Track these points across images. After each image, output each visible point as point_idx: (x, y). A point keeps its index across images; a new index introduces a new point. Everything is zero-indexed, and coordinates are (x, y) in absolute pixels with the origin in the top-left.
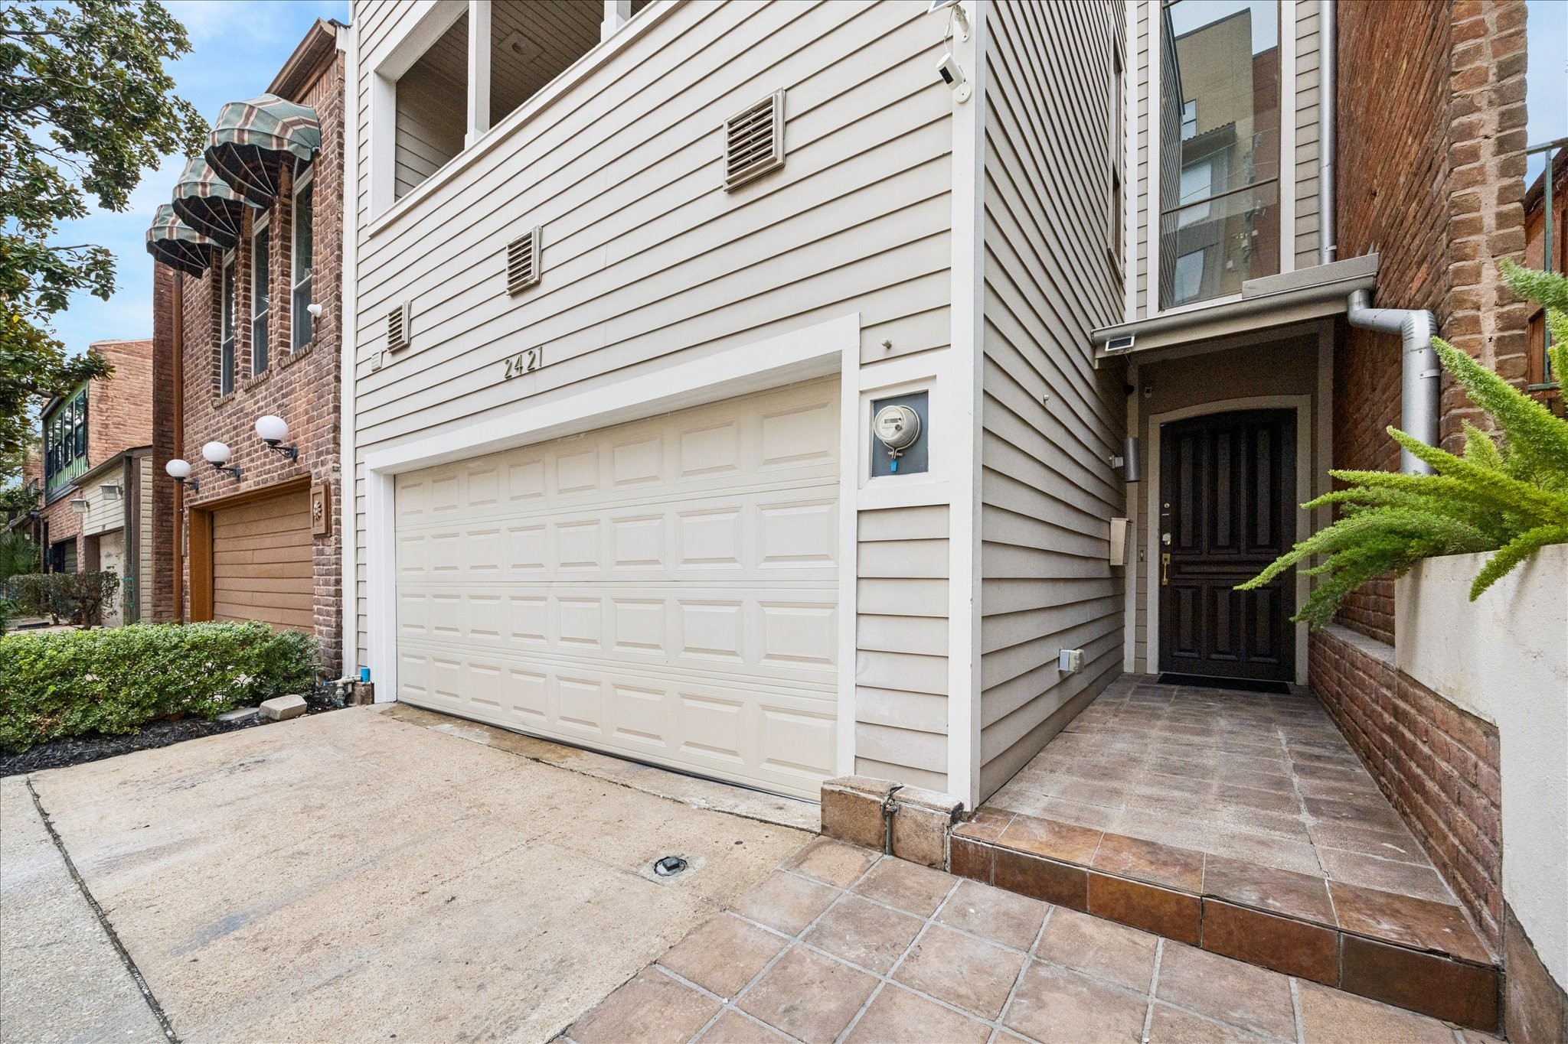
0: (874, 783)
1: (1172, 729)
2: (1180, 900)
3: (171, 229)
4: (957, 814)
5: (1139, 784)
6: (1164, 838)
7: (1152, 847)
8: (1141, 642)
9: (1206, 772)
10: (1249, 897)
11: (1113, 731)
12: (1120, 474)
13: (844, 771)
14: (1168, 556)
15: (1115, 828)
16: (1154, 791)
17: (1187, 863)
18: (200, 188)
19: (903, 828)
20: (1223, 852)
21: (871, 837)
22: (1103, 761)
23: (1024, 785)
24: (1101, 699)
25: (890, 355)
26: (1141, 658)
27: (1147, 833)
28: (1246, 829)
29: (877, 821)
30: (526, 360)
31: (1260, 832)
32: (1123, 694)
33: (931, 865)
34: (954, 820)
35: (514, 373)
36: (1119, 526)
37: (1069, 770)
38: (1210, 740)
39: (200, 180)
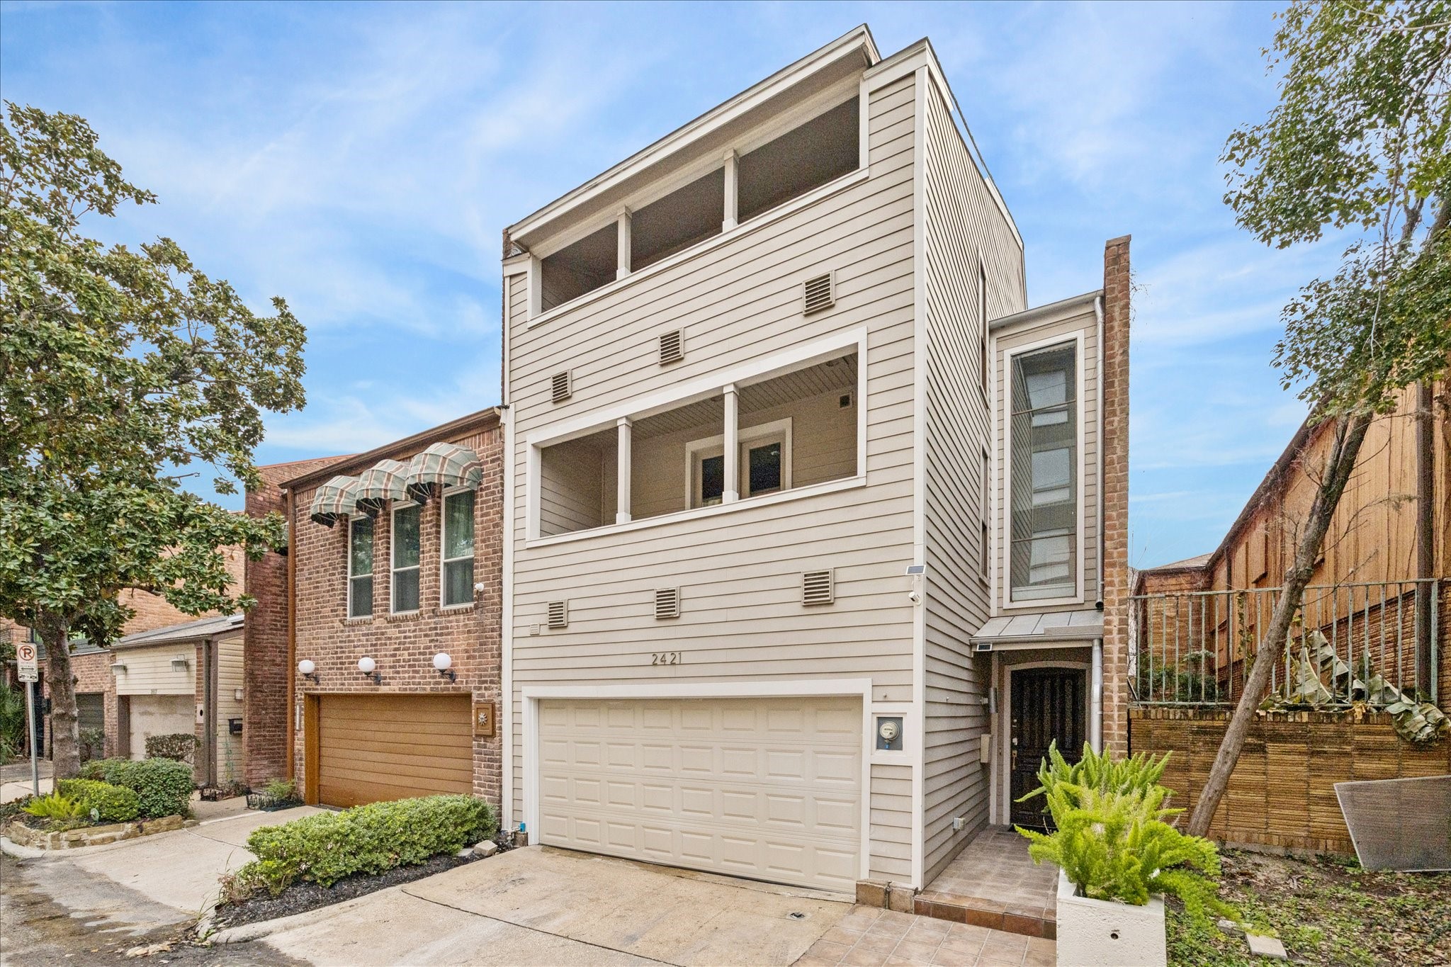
0: (880, 881)
1: (1008, 858)
2: (997, 915)
3: (337, 506)
4: (916, 891)
5: (988, 881)
6: (995, 898)
7: (990, 901)
8: (1000, 805)
9: (1018, 876)
10: (1019, 913)
11: (979, 859)
12: (986, 707)
13: (865, 876)
14: (1015, 752)
15: (977, 896)
16: (995, 884)
17: (1000, 905)
18: (383, 493)
19: (894, 898)
20: (1014, 902)
21: (880, 903)
22: (974, 872)
23: (939, 883)
24: (975, 841)
25: (886, 700)
26: (1000, 815)
27: (988, 897)
28: (1025, 896)
29: (882, 896)
30: (669, 658)
31: (1030, 896)
32: (986, 839)
33: (906, 912)
34: (915, 894)
35: (658, 662)
36: (985, 738)
37: (959, 877)
38: (1025, 863)
39: (383, 487)
